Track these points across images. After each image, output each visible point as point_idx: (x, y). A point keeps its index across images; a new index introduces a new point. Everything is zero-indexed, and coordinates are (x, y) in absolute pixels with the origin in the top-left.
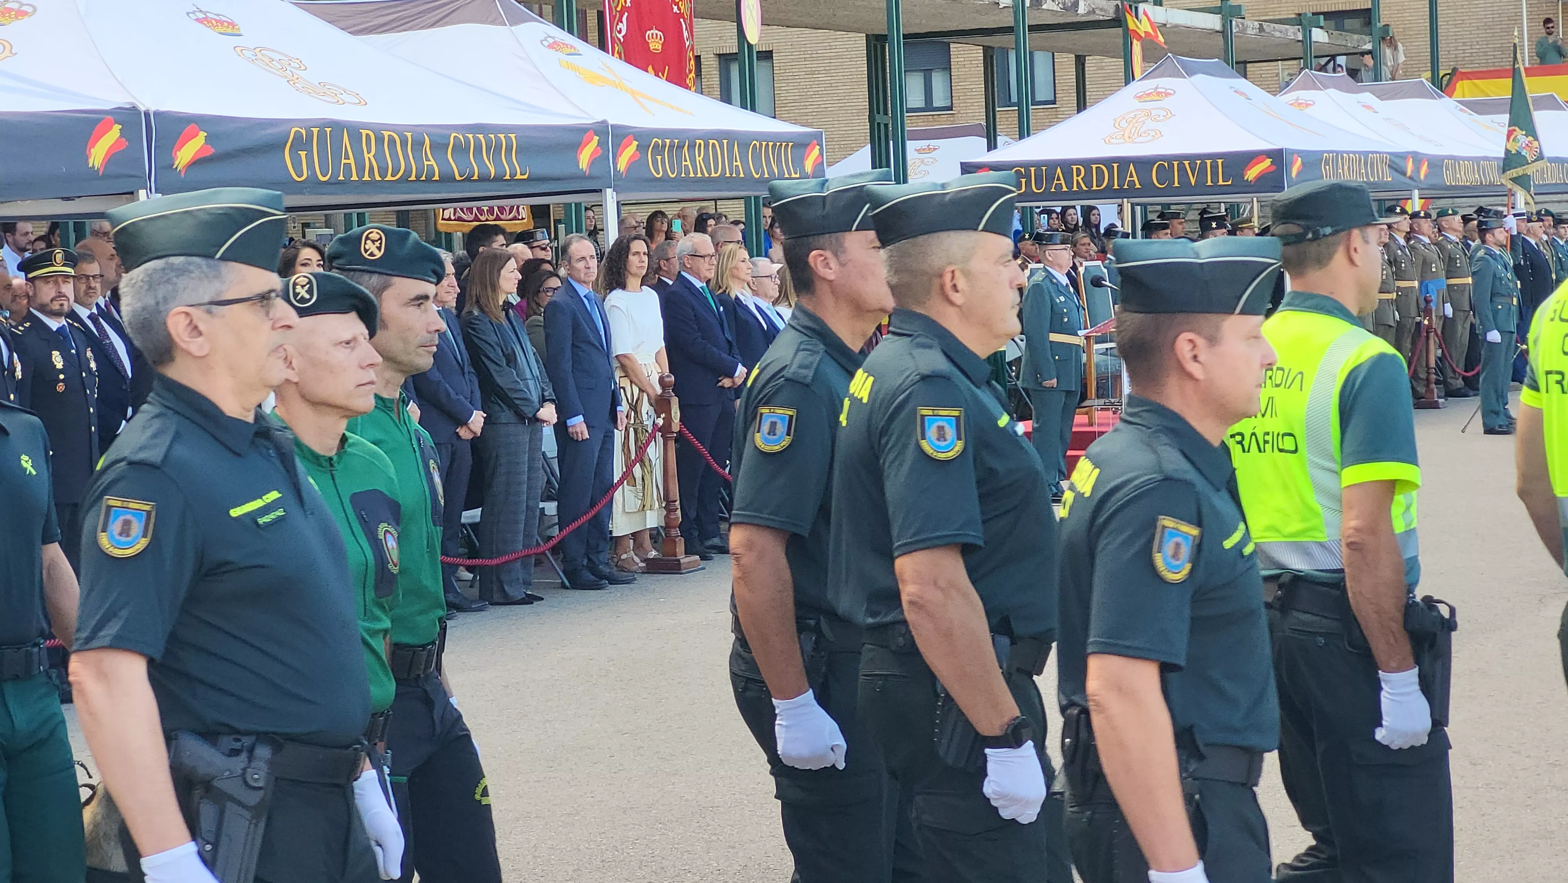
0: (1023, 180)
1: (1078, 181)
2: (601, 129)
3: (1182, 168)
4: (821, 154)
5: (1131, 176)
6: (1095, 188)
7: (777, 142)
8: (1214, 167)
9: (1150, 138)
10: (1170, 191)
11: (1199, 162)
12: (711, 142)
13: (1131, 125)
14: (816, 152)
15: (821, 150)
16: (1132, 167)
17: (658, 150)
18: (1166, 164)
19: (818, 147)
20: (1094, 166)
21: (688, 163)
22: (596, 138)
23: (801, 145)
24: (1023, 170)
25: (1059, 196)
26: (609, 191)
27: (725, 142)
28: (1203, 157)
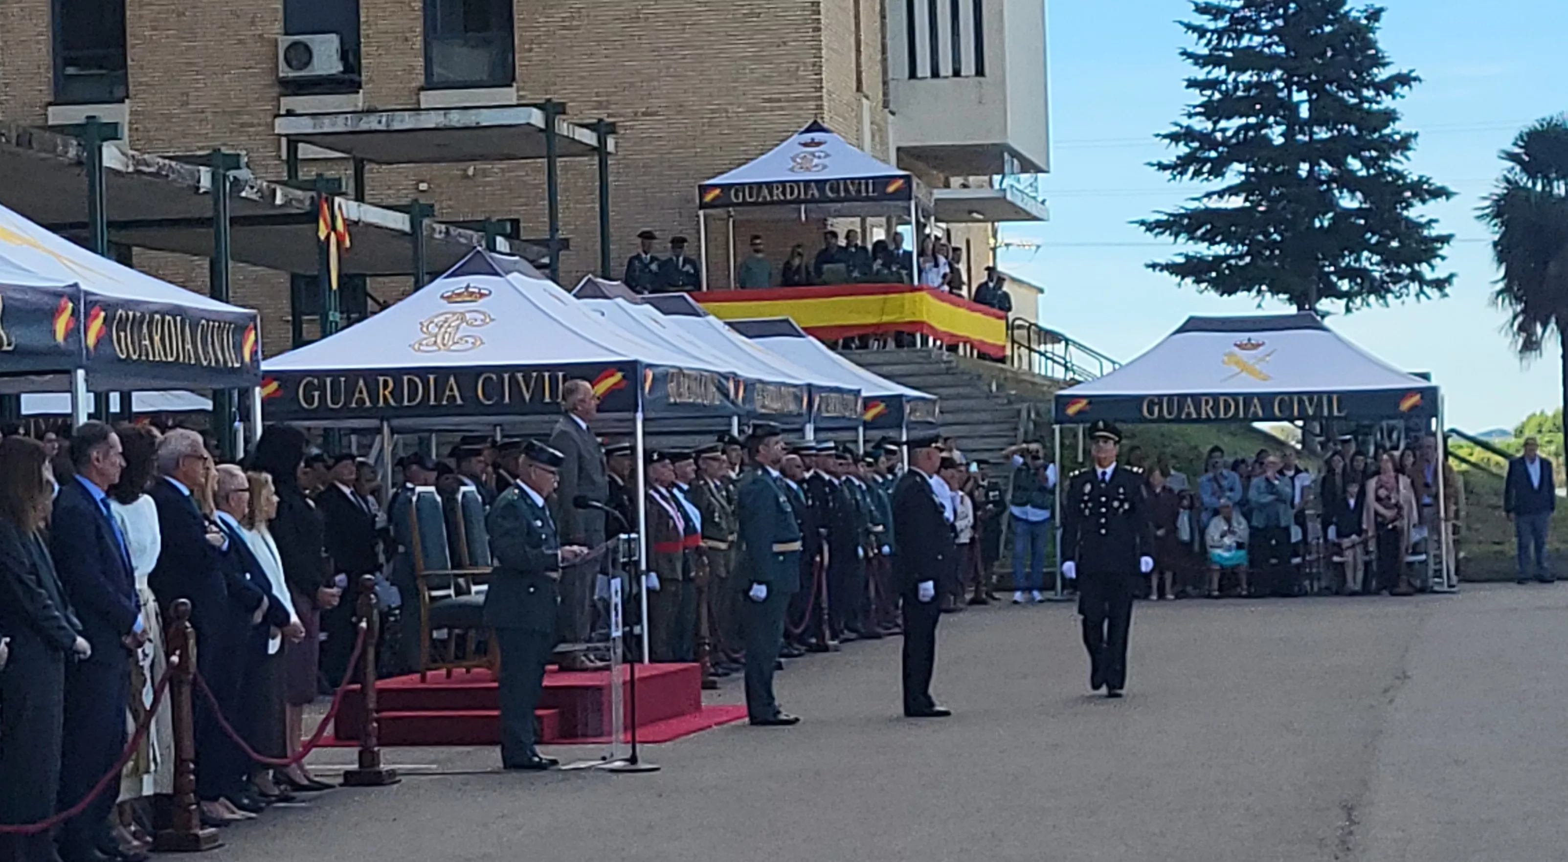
0: (316, 394)
1: (384, 396)
2: (74, 293)
3: (513, 380)
4: (256, 341)
5: (451, 390)
6: (406, 403)
7: (221, 323)
8: (554, 380)
9: (470, 345)
10: (499, 409)
11: (534, 374)
12: (168, 318)
13: (443, 330)
14: (252, 337)
15: (256, 335)
16: (452, 380)
17: (122, 324)
18: (494, 377)
19: (253, 332)
20: (405, 378)
21: (147, 342)
22: (70, 305)
23: (240, 328)
24: (316, 381)
25: (361, 412)
26: (81, 373)
27: (178, 318)
28: (540, 368)
